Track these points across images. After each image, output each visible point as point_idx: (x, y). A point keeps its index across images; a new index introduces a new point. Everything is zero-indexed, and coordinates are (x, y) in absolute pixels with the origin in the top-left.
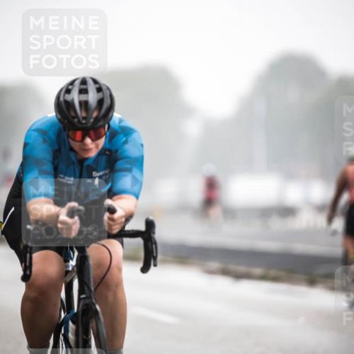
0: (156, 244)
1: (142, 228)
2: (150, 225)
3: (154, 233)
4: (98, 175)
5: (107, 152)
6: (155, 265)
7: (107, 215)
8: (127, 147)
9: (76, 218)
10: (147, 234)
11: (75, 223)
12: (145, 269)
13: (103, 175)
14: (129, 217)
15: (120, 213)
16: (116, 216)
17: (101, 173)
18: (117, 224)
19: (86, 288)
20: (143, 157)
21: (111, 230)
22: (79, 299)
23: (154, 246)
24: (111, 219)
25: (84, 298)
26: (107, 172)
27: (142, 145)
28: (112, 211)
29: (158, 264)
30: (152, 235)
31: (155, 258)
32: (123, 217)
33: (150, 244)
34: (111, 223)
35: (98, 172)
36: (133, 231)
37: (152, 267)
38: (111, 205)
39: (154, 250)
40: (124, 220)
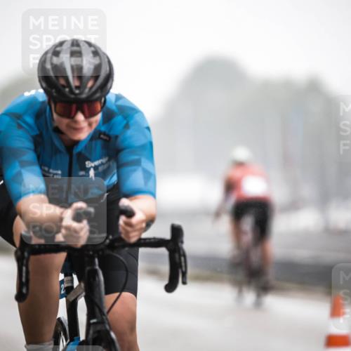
0: (185, 256)
1: (167, 235)
2: (177, 232)
3: (182, 242)
4: (93, 165)
5: (102, 136)
6: (184, 283)
7: (122, 219)
8: (129, 133)
9: (85, 222)
10: (174, 243)
11: (83, 229)
12: (170, 287)
13: (100, 165)
14: (150, 222)
15: (139, 217)
16: (134, 220)
17: (97, 163)
18: (135, 231)
19: (97, 310)
20: (151, 144)
21: (129, 238)
22: (89, 325)
23: (183, 259)
24: (129, 224)
25: (94, 323)
26: (104, 160)
27: (148, 128)
28: (130, 213)
29: (188, 281)
30: (180, 244)
31: (184, 274)
32: (142, 222)
33: (177, 256)
34: (129, 229)
35: (92, 161)
36: (154, 238)
37: (180, 285)
38: (128, 206)
39: (183, 264)
40: (144, 225)
